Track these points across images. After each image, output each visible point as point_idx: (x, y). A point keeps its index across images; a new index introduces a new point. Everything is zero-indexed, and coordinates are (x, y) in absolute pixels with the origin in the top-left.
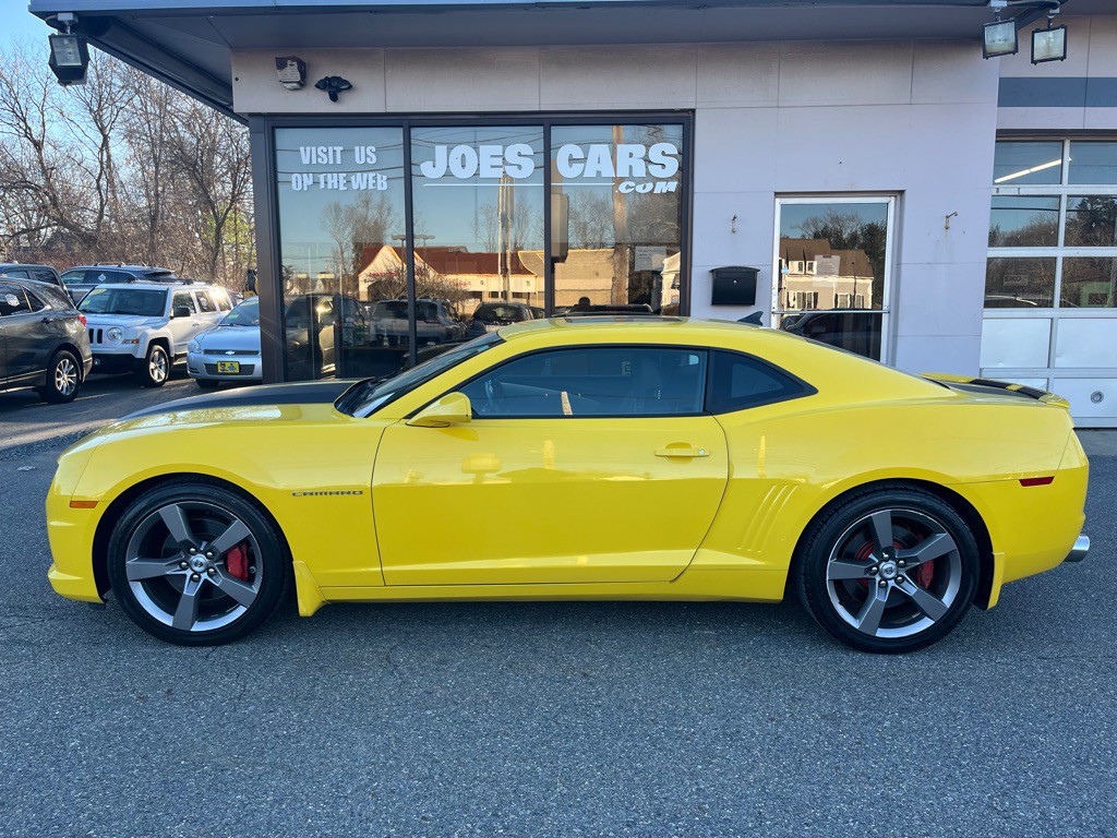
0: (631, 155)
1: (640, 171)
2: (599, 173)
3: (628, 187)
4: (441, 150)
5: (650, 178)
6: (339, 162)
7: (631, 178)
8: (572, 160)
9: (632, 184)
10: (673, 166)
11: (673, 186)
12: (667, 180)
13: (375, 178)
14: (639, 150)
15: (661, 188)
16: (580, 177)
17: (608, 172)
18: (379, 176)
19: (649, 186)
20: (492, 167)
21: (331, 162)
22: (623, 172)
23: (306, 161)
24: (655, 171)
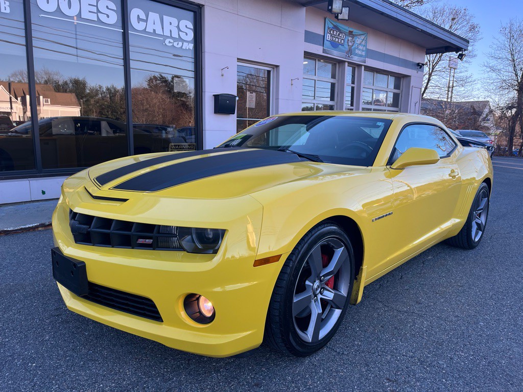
1: (175, 34)
2: (154, 30)
3: (170, 42)
5: (180, 39)
7: (171, 37)
8: (139, 19)
9: (172, 41)
10: (191, 35)
11: (191, 46)
12: (188, 42)
14: (175, 21)
15: (186, 46)
16: (144, 31)
17: (159, 31)
19: (180, 44)
22: (167, 33)
24: (183, 36)
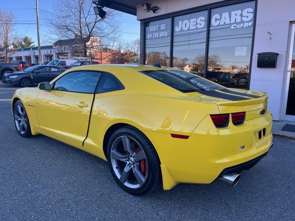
0: (236, 15)
1: (239, 20)
2: (225, 23)
4: (180, 22)
5: (242, 22)
6: (157, 30)
7: (236, 23)
8: (216, 20)
9: (235, 25)
10: (251, 16)
11: (250, 24)
12: (248, 22)
13: (165, 33)
14: (239, 12)
15: (246, 25)
16: (219, 25)
17: (228, 22)
18: (166, 32)
19: (242, 25)
20: (193, 25)
21: (156, 30)
22: (233, 21)
23: (151, 31)
24: (244, 19)
